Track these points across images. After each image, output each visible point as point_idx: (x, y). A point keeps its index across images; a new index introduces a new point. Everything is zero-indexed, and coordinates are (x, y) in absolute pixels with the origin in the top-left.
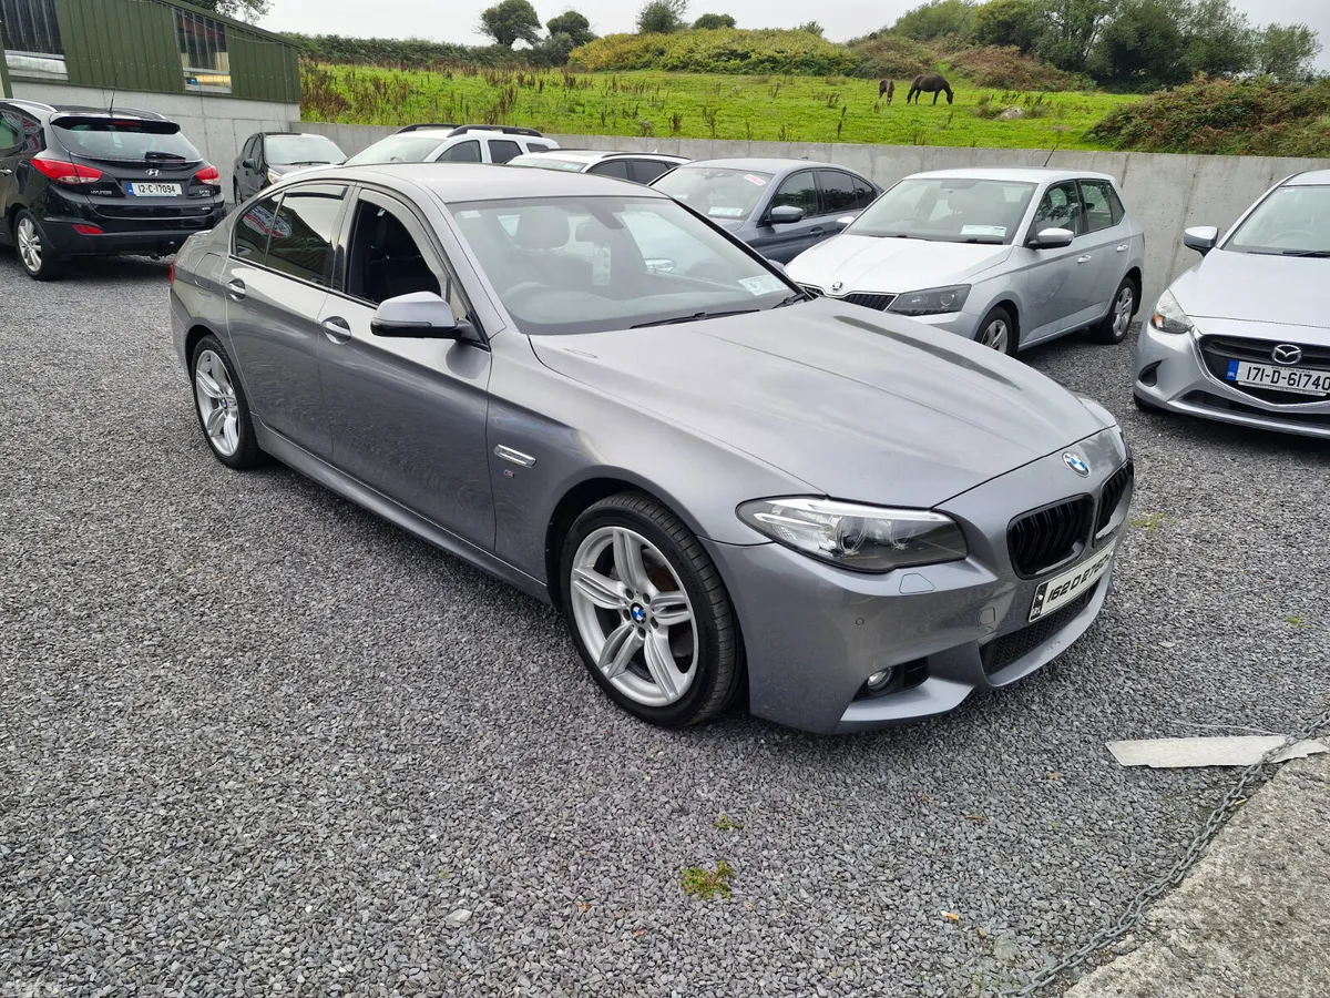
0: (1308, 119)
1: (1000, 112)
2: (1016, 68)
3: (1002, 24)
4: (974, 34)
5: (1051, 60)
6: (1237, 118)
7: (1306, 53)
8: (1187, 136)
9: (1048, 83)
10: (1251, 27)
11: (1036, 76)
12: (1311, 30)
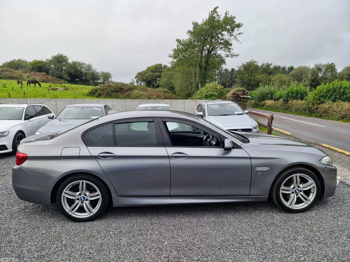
0: (132, 91)
1: (57, 89)
2: (47, 78)
3: (38, 67)
4: (30, 69)
5: (55, 76)
6: (119, 91)
7: (110, 77)
8: (111, 95)
9: (56, 82)
10: (98, 71)
11: (52, 80)
12: (110, 73)
